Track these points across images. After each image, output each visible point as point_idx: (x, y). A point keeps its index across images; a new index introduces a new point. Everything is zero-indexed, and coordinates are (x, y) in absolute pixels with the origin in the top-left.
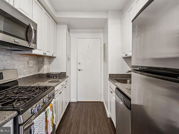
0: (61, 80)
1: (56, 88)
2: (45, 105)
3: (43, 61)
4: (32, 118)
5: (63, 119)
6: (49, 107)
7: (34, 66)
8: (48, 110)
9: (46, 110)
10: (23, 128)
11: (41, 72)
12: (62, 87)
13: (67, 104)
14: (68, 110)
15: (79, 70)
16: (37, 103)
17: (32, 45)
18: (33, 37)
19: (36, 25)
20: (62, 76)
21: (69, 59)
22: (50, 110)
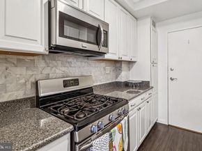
0: (142, 91)
1: (130, 103)
2: (112, 124)
3: (121, 67)
4: (93, 137)
5: (145, 144)
6: (116, 128)
7: (111, 73)
8: (115, 132)
9: (112, 131)
10: (79, 148)
11: (119, 80)
12: (141, 101)
13: (152, 125)
14: (154, 133)
15: (172, 79)
16: (100, 120)
17: (103, 49)
18: (102, 39)
19: (107, 25)
20: (145, 86)
21: (154, 63)
22: (117, 132)
